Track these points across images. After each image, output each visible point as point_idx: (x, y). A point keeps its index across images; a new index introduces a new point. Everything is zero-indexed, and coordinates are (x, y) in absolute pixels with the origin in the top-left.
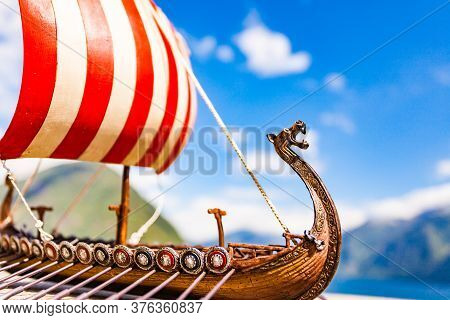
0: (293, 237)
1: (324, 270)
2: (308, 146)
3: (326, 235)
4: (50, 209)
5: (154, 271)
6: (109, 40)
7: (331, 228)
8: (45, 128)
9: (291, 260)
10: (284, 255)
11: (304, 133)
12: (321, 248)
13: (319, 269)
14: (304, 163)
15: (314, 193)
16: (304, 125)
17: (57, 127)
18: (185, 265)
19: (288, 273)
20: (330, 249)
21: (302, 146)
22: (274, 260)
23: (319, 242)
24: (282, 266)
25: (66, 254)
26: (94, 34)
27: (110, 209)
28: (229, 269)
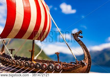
0: (78, 62)
1: (87, 71)
2: (83, 37)
3: (87, 62)
4: (14, 50)
5: (41, 69)
7: (88, 60)
9: (78, 68)
10: (76, 67)
11: (82, 33)
12: (86, 65)
13: (85, 70)
14: (82, 42)
15: (84, 50)
18: (49, 68)
19: (77, 71)
20: (88, 65)
22: (73, 68)
23: (85, 64)
24: (75, 69)
25: (18, 63)
27: (29, 51)
28: (61, 70)
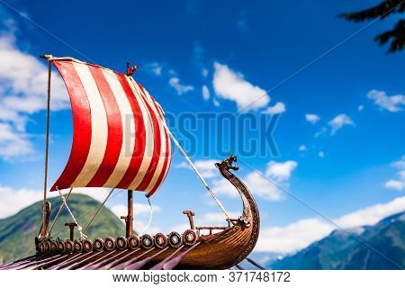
0: (232, 220)
1: (252, 239)
2: (238, 169)
3: (250, 218)
5: (153, 248)
6: (119, 115)
7: (253, 214)
8: (85, 169)
9: (232, 233)
10: (228, 231)
11: (235, 161)
12: (248, 225)
13: (248, 238)
14: (236, 178)
15: (243, 195)
16: (235, 157)
17: (91, 168)
18: (172, 242)
19: (231, 241)
20: (254, 227)
21: (235, 169)
23: (247, 222)
24: (227, 237)
25: (98, 246)
26: (110, 113)
27: (122, 217)
28: (197, 242)
